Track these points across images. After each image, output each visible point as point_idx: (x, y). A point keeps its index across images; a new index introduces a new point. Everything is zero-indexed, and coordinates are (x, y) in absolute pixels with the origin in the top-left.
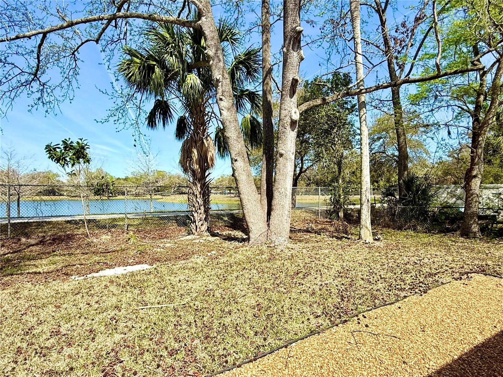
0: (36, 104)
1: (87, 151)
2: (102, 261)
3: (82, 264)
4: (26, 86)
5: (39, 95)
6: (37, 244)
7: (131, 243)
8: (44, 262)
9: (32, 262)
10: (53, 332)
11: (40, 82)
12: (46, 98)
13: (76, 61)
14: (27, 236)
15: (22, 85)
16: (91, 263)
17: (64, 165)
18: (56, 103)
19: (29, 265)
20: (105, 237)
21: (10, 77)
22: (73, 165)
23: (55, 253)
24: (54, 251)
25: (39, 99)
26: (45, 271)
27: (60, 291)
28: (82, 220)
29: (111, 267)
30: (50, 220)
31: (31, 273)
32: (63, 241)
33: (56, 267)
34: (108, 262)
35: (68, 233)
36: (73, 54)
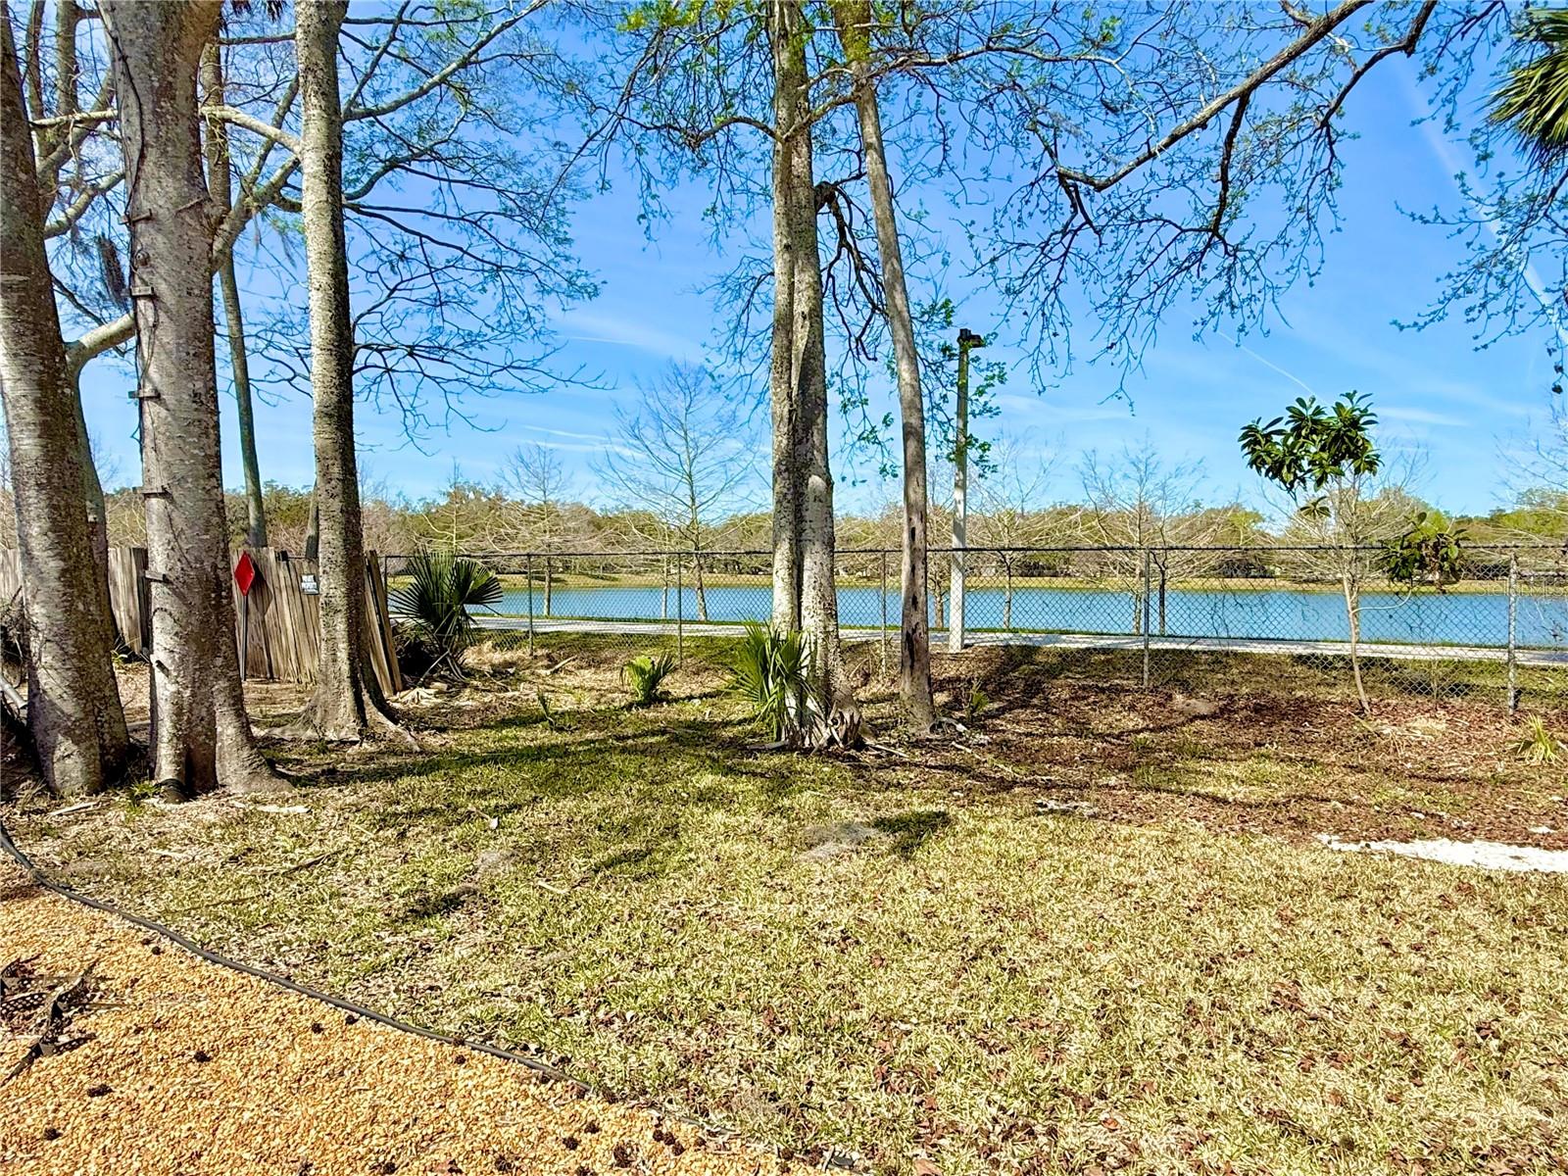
0: (1213, 315)
1: (1370, 433)
2: (1419, 806)
3: (1351, 803)
4: (1188, 268)
5: (1220, 286)
6: (1213, 717)
7: (1535, 762)
8: (1235, 770)
9: (1203, 765)
10: (1278, 993)
11: (1226, 245)
12: (1241, 290)
13: (1331, 143)
14: (1189, 690)
15: (1180, 269)
16: (1380, 805)
17: (1292, 484)
18: (1269, 297)
19: (1198, 772)
20: (1426, 726)
21: (1152, 257)
22: (1319, 482)
23: (1263, 750)
24: (1259, 745)
25: (1221, 298)
26: (1239, 796)
27: (1287, 870)
28: (1343, 659)
29: (1455, 834)
30: (1248, 650)
31: (1205, 797)
32: (1284, 716)
33: (1267, 791)
34: (1446, 816)
35: (1299, 693)
36: (1325, 124)
